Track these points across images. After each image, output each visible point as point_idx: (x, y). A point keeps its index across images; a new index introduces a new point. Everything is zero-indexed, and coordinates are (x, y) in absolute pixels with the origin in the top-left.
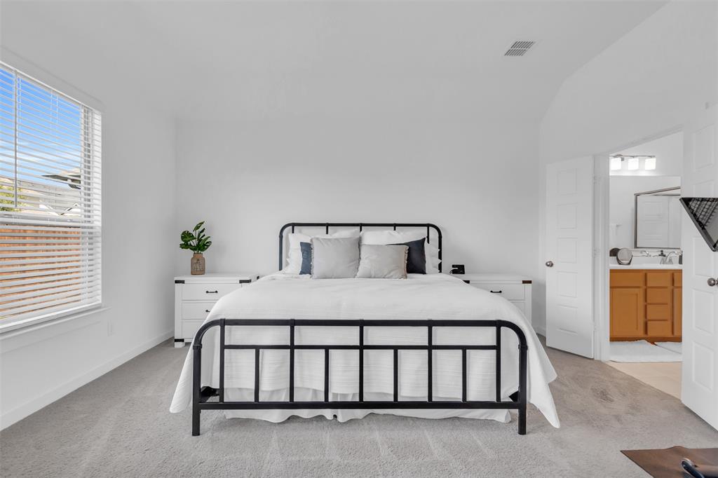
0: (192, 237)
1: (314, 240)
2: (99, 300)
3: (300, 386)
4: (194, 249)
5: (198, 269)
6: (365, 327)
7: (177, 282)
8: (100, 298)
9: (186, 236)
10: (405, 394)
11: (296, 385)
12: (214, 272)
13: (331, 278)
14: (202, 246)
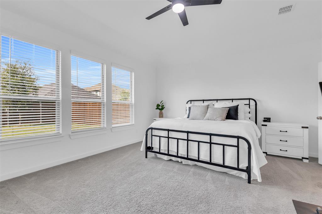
0: (160, 106)
1: (192, 107)
2: (134, 123)
3: (171, 150)
4: (160, 109)
5: (161, 116)
6: (189, 134)
7: (154, 120)
8: (134, 122)
9: (158, 105)
10: (202, 158)
11: (169, 149)
12: (166, 117)
13: (195, 120)
14: (162, 109)
